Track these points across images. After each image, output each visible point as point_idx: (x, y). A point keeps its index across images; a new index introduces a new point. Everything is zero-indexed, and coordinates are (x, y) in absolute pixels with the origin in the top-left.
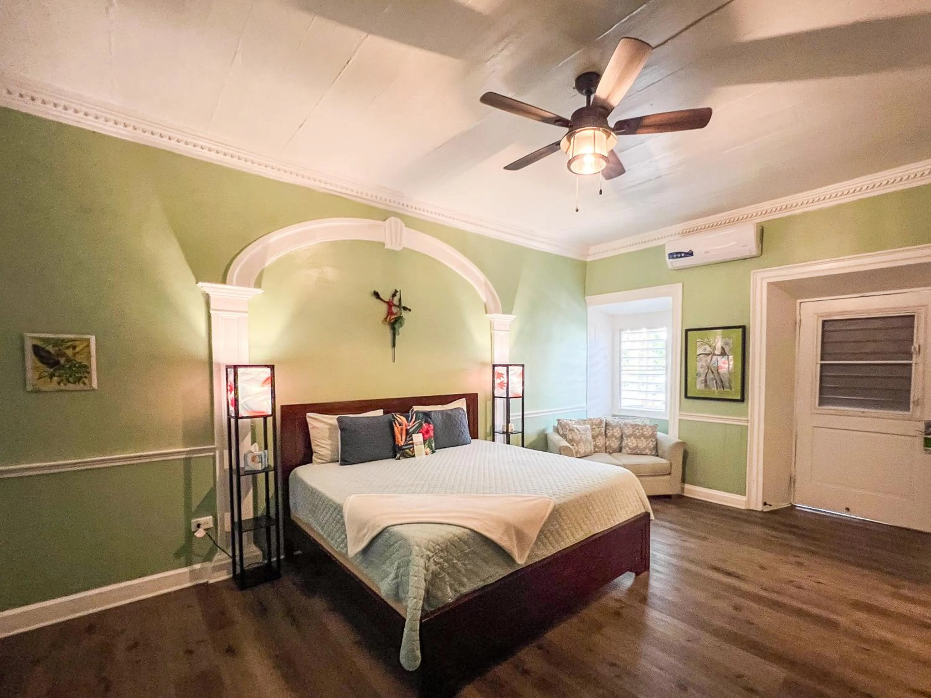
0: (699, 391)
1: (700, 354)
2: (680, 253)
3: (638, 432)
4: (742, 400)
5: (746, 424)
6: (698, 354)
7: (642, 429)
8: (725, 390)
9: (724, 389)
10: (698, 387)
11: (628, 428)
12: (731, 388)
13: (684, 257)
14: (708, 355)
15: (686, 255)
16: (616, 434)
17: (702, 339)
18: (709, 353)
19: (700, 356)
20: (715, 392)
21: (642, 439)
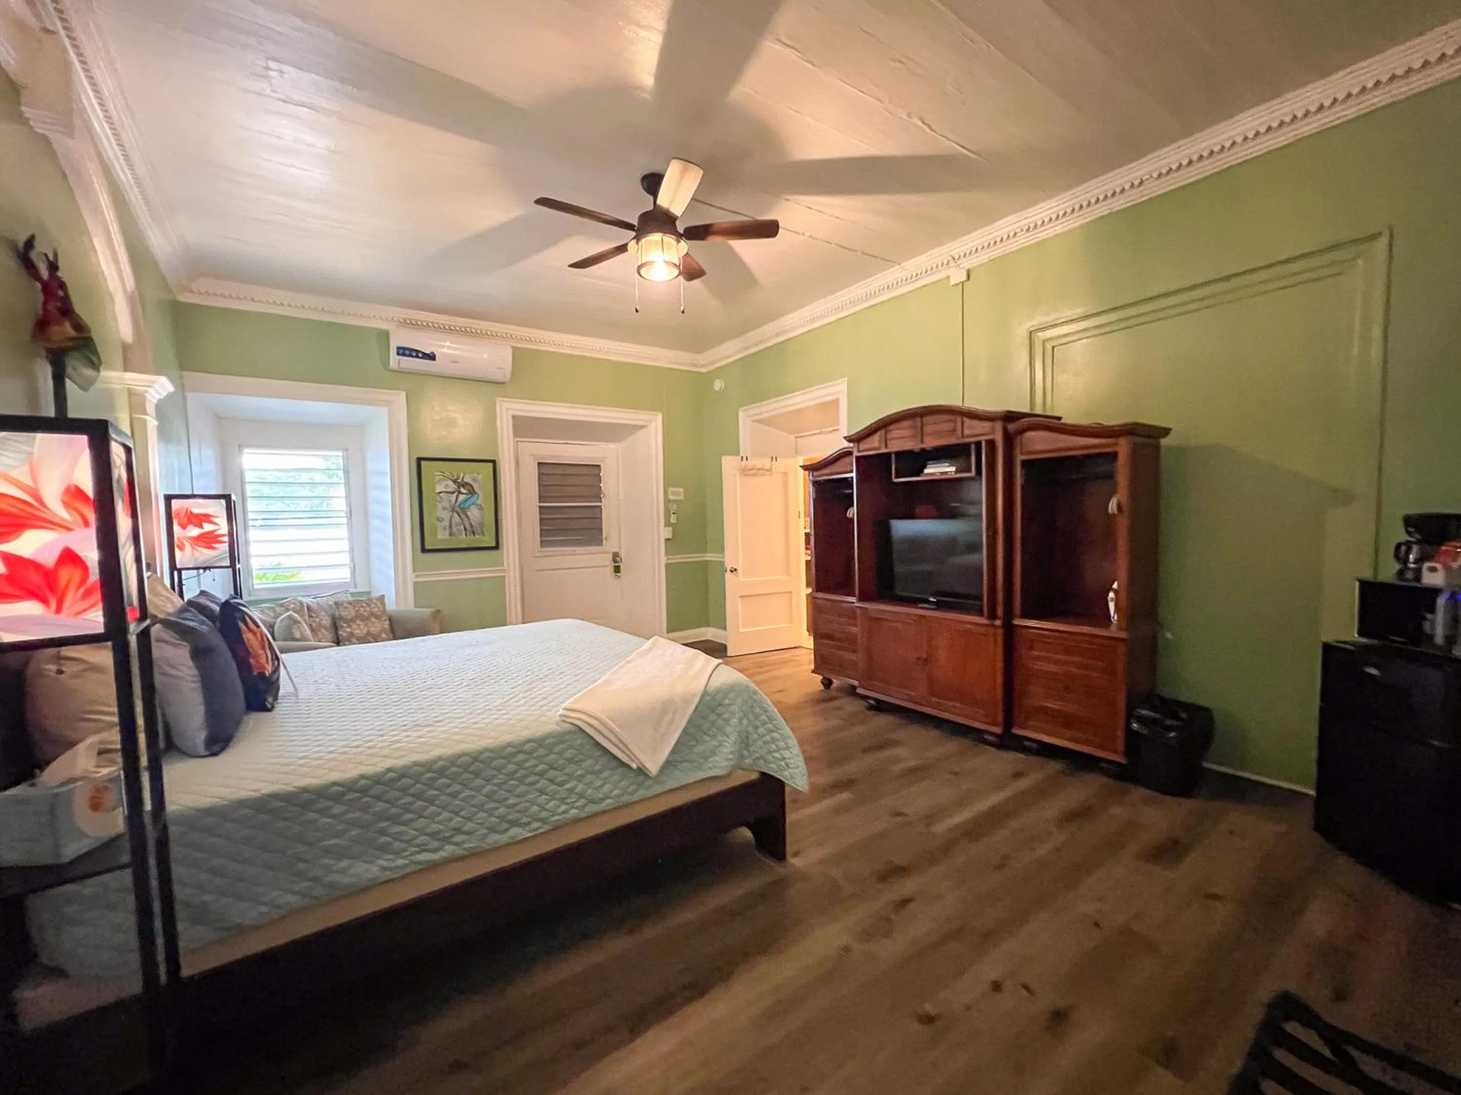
0: (442, 541)
1: (440, 493)
2: (417, 351)
3: (365, 611)
4: (497, 547)
5: (503, 574)
6: (437, 491)
7: (368, 605)
8: (477, 536)
9: (474, 535)
10: (440, 536)
11: (346, 607)
12: (483, 533)
13: (422, 358)
14: (453, 493)
15: (425, 356)
16: (324, 622)
17: (443, 472)
18: (453, 490)
19: (441, 495)
20: (464, 540)
21: (373, 619)
